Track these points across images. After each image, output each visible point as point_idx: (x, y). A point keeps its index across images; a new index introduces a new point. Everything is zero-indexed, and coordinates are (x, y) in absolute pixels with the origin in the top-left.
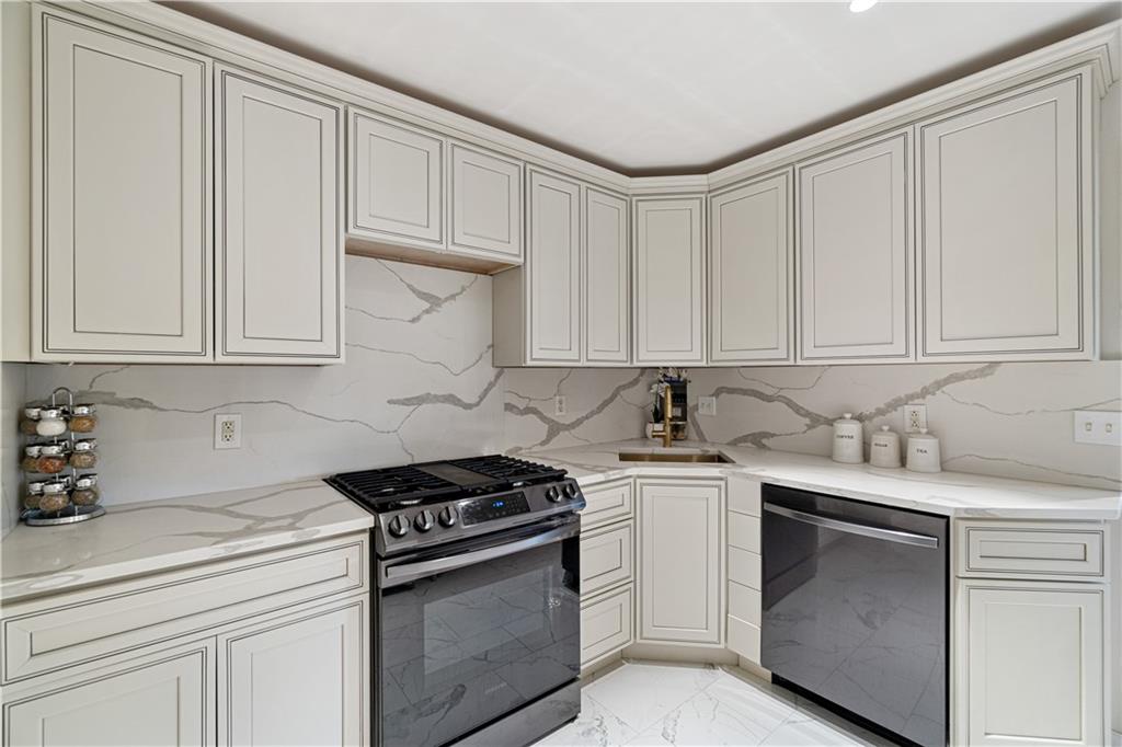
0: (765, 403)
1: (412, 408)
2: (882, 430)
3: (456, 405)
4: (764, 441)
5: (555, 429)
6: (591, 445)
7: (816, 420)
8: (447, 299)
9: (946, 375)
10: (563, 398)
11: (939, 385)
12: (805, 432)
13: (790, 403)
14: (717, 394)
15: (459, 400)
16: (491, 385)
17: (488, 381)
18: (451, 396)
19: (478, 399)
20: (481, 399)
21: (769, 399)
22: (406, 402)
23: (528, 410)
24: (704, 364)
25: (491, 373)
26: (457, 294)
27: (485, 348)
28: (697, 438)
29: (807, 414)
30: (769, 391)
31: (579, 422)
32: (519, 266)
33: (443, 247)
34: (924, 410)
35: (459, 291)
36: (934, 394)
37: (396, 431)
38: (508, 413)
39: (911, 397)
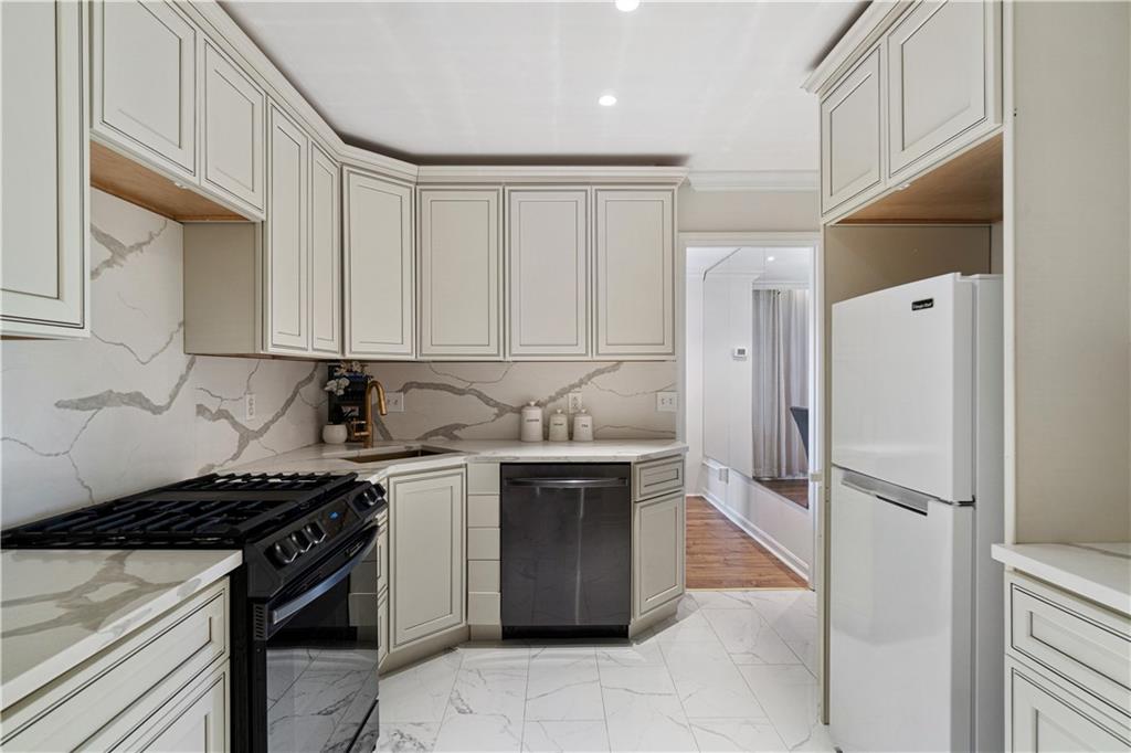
0: (456, 396)
1: (90, 413)
2: (556, 413)
3: (144, 408)
4: (456, 432)
5: (246, 437)
6: (277, 455)
7: (503, 409)
8: (132, 249)
9: (594, 370)
10: (254, 396)
11: (590, 377)
12: (493, 421)
13: (480, 396)
14: (405, 389)
15: (148, 401)
16: (183, 379)
17: (179, 374)
18: (139, 395)
19: (168, 400)
20: (173, 397)
21: (461, 392)
22: (81, 404)
23: (222, 414)
24: (413, 358)
25: (184, 360)
26: (144, 244)
27: (177, 326)
28: (381, 438)
29: (496, 405)
30: (460, 385)
31: (266, 427)
32: (254, 223)
33: (195, 180)
34: (579, 396)
35: (145, 238)
36: (586, 384)
37: (67, 452)
38: (200, 417)
39: (573, 386)
